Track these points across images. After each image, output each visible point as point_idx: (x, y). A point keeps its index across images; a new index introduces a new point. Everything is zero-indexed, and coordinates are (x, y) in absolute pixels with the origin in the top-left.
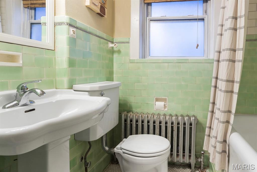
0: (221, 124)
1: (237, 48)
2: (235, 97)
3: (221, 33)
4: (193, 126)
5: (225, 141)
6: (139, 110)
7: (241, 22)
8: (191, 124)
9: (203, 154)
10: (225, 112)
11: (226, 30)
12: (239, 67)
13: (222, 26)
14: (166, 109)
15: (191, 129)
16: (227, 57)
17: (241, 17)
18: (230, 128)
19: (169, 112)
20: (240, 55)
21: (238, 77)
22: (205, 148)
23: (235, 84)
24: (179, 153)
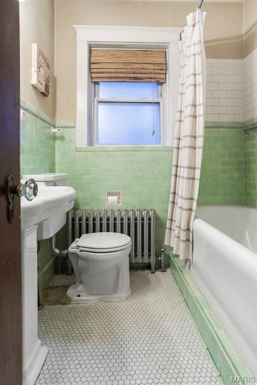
0: (185, 212)
1: (197, 134)
2: (197, 183)
3: (179, 119)
4: (152, 221)
5: (188, 229)
6: (88, 207)
7: (200, 110)
8: (150, 219)
9: (163, 251)
10: (187, 199)
11: (186, 117)
12: (199, 153)
13: (181, 112)
14: (120, 205)
15: (150, 224)
16: (188, 144)
17: (199, 105)
18: (193, 214)
19: (124, 207)
20: (200, 142)
21: (199, 164)
22: (166, 243)
23: (197, 170)
24: (138, 253)
